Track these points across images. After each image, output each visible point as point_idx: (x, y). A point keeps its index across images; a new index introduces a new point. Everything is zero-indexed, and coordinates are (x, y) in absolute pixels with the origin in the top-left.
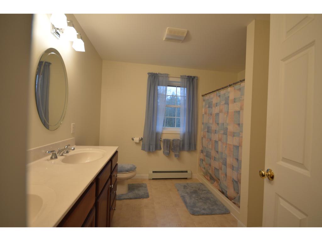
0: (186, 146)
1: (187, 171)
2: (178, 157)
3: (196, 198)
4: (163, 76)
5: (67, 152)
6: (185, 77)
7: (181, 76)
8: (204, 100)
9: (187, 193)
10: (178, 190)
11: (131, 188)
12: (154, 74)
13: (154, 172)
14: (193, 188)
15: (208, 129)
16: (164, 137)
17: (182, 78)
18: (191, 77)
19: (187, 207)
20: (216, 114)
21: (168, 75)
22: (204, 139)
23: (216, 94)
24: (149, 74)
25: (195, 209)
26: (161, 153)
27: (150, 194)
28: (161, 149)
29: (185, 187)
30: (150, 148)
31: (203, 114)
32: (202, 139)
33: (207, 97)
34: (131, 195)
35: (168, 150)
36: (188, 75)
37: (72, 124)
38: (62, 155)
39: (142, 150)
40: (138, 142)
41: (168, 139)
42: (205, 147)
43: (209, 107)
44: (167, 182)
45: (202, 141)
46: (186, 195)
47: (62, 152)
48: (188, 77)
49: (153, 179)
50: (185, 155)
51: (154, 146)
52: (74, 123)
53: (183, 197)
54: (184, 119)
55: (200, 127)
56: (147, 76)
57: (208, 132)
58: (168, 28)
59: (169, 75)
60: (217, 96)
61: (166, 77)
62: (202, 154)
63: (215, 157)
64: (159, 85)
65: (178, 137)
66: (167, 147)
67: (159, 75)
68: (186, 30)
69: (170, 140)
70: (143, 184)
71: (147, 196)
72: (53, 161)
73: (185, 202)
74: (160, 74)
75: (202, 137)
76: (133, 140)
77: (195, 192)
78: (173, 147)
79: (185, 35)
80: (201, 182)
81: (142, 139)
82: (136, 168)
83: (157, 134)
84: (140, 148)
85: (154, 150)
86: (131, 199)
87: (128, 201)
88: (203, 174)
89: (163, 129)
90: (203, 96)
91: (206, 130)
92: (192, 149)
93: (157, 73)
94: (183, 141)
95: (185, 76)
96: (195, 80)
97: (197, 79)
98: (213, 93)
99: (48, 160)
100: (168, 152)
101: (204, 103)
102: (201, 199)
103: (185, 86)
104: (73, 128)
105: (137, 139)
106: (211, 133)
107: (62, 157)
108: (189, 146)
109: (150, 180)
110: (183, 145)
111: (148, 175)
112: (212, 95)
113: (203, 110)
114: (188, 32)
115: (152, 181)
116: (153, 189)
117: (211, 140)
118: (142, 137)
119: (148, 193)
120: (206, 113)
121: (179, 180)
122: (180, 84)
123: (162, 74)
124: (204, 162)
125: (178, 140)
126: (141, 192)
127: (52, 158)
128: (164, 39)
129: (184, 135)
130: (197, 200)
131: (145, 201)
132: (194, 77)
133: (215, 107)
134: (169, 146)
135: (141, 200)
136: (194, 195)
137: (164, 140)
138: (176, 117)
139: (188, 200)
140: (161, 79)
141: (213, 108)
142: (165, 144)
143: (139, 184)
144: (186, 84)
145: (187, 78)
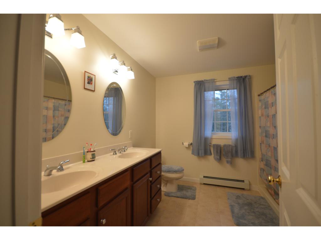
0: (240, 153)
1: (244, 181)
2: (231, 163)
3: (248, 211)
4: (209, 82)
5: (124, 151)
6: (234, 79)
7: (229, 78)
8: (260, 101)
9: (238, 204)
10: (228, 199)
11: (181, 188)
12: (200, 81)
13: (204, 177)
14: (248, 200)
15: (266, 133)
16: (214, 142)
17: (231, 80)
18: (241, 77)
19: (233, 216)
20: (272, 115)
21: (214, 80)
22: (262, 145)
23: (271, 92)
24: (195, 82)
25: (241, 220)
26: (211, 158)
27: (197, 196)
28: (211, 154)
29: (238, 197)
30: (199, 152)
31: (260, 116)
32: (261, 145)
33: (262, 97)
34: (179, 194)
35: (218, 156)
36: (238, 76)
37: (130, 131)
38: (120, 153)
39: (192, 154)
40: (187, 146)
41: (218, 145)
42: (264, 155)
43: (265, 108)
44: (218, 189)
45: (261, 147)
46: (237, 205)
47: (120, 151)
48: (238, 77)
49: (204, 184)
50: (240, 162)
51: (203, 151)
52: (131, 131)
53: (232, 207)
54: (236, 123)
55: (258, 131)
56: (194, 84)
57: (266, 136)
58: (198, 41)
59: (216, 80)
60: (272, 94)
61: (212, 82)
62: (262, 162)
63: (275, 167)
64: (205, 91)
65: (230, 143)
66: (217, 152)
67: (205, 82)
68: (217, 38)
69: (220, 145)
70: (193, 187)
71: (194, 198)
72: (114, 156)
73: (233, 212)
74: (206, 80)
75: (261, 143)
76: (183, 144)
77: (250, 204)
78: (224, 153)
79: (217, 42)
80: (263, 196)
81: (191, 144)
82: (183, 170)
83: (206, 139)
84: (190, 152)
85: (203, 155)
86: (178, 197)
87: (175, 199)
88: (265, 186)
89: (212, 134)
90: (259, 95)
91: (264, 135)
92: (247, 156)
93: (203, 80)
94: (236, 146)
95: (234, 77)
96: (247, 79)
97: (250, 78)
98: (269, 91)
99: (111, 155)
100: (219, 157)
101: (260, 104)
102: (254, 212)
103: (235, 88)
104: (131, 134)
105: (186, 144)
106: (269, 138)
107: (120, 154)
108: (244, 153)
109: (201, 184)
110: (237, 152)
111: (199, 179)
112: (268, 94)
113: (260, 112)
114: (219, 39)
115: (203, 186)
116: (201, 193)
117: (270, 146)
118: (192, 142)
119: (195, 196)
120: (262, 115)
121: (234, 189)
122: (228, 86)
123: (208, 80)
124: (265, 172)
125: (230, 145)
126: (189, 193)
127: (113, 154)
128: (199, 51)
129: (237, 140)
130: (248, 212)
131: (191, 201)
132: (246, 77)
133: (271, 108)
134: (219, 151)
135: (187, 200)
136: (246, 207)
137: (214, 145)
138: (227, 122)
139: (236, 210)
140: (207, 85)
141: (270, 109)
142: (215, 149)
143: (189, 186)
144: (235, 85)
145: (237, 79)
